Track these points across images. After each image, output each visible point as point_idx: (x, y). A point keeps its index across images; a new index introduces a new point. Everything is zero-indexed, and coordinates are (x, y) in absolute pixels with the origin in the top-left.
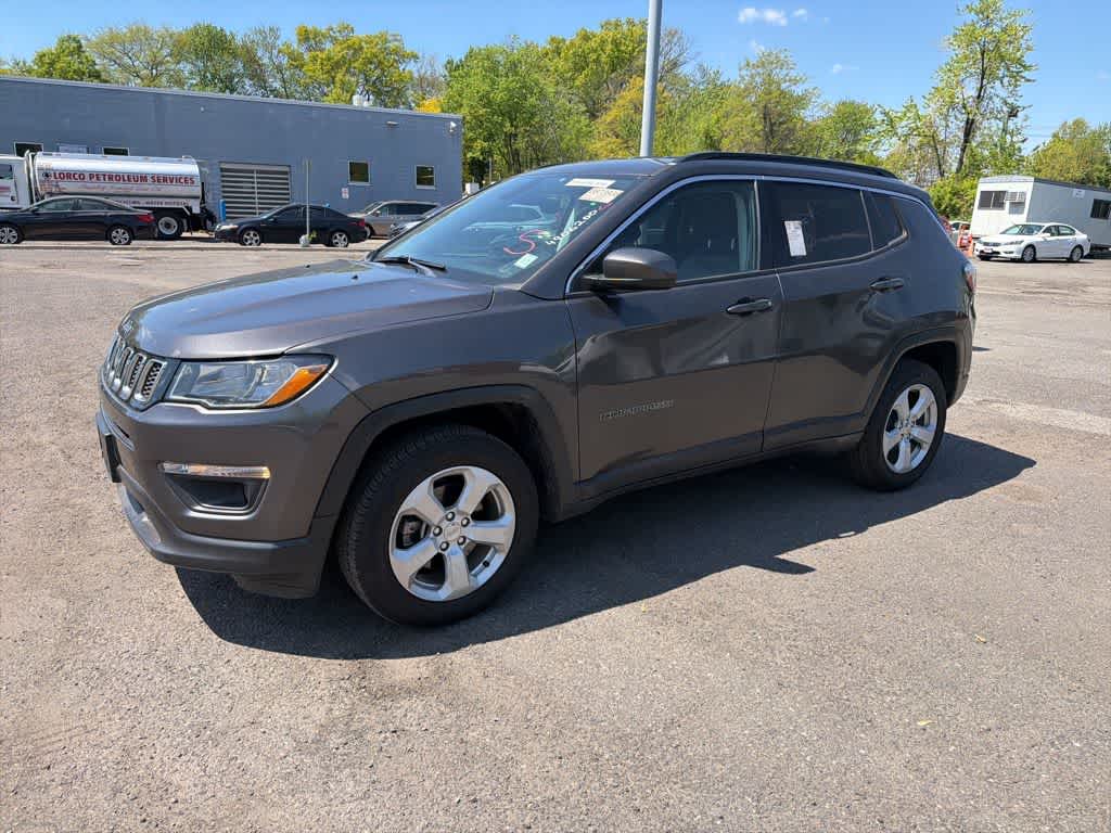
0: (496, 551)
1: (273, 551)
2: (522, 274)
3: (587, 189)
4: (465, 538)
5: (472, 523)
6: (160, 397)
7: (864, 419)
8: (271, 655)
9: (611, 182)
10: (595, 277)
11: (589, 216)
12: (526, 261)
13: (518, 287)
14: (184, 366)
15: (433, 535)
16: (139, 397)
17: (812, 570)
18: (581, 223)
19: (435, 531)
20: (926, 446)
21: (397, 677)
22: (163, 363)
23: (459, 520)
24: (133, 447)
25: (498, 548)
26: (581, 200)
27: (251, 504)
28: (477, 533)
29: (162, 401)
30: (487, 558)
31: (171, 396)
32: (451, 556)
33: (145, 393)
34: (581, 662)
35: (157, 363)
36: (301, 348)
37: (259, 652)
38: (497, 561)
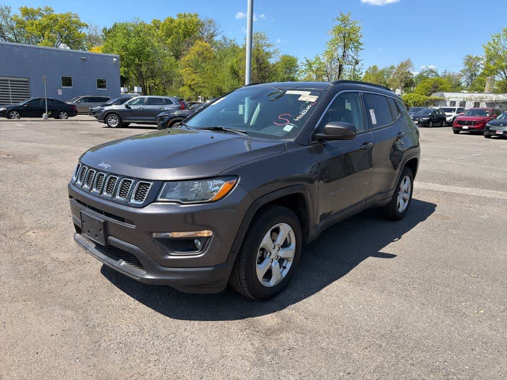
0: (288, 261)
1: (212, 271)
2: (288, 135)
3: (300, 95)
4: (278, 256)
5: (281, 249)
6: (152, 200)
7: (393, 191)
8: (203, 322)
9: (309, 93)
10: (321, 134)
11: (308, 108)
12: (288, 128)
13: (292, 140)
14: (165, 184)
15: (268, 256)
16: (133, 201)
17: (396, 256)
18: (307, 111)
19: (269, 254)
20: (407, 201)
21: (268, 324)
22: (151, 183)
23: (277, 248)
24: (134, 227)
25: (289, 259)
26: (300, 101)
27: (203, 249)
28: (282, 253)
29: (154, 202)
30: (284, 265)
31: (159, 199)
32: (275, 266)
33: (137, 198)
34: (341, 306)
35: (144, 183)
36: (224, 173)
37: (196, 322)
38: (289, 265)
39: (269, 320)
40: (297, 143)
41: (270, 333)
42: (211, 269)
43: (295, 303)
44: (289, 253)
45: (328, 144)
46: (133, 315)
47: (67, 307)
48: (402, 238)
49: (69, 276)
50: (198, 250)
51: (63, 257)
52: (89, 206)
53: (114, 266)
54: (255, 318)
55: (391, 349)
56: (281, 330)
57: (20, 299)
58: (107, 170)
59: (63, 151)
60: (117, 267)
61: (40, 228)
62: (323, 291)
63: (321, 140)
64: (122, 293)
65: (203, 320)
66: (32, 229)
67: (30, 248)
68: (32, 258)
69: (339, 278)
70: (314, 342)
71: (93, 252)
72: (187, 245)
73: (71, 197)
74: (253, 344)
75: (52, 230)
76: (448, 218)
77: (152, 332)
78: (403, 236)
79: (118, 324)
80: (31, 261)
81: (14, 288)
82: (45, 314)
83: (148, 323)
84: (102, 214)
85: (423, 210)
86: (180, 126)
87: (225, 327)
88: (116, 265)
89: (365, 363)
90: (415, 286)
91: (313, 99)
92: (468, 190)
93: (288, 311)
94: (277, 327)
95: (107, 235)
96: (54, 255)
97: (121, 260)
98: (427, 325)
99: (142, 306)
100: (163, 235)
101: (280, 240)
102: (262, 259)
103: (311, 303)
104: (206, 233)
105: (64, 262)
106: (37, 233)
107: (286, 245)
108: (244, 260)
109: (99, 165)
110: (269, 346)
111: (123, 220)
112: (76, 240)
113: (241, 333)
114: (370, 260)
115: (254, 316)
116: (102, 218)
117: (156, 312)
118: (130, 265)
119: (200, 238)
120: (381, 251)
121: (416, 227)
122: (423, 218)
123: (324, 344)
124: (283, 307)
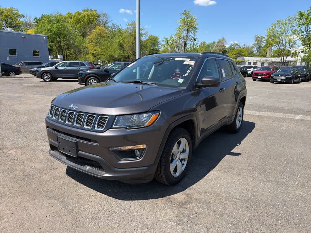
0: (185, 161)
2: (181, 85)
3: (184, 61)
4: (180, 158)
5: (181, 153)
6: (109, 127)
7: (234, 116)
8: (140, 201)
9: (189, 59)
10: (199, 84)
11: (191, 68)
12: (181, 81)
13: (185, 88)
14: (117, 117)
15: (175, 158)
16: (96, 128)
17: (241, 154)
18: (190, 70)
19: (175, 157)
20: (241, 121)
21: (179, 200)
22: (108, 117)
23: (179, 153)
24: (98, 144)
25: (186, 159)
26: (184, 64)
27: (141, 156)
28: (182, 156)
29: (111, 128)
30: (183, 163)
31: (113, 127)
32: (179, 164)
33: (99, 127)
34: (219, 186)
35: (103, 117)
36: (152, 109)
37: (136, 201)
38: (185, 163)
39: (179, 197)
40: (188, 90)
41: (182, 204)
42: (146, 168)
43: (191, 185)
44: (185, 156)
45: (203, 90)
46: (95, 200)
47: (50, 198)
48: (241, 143)
49: (46, 178)
50: (137, 157)
51: (38, 166)
52: (63, 132)
53: (82, 170)
54: (170, 196)
55: (253, 209)
56: (188, 202)
57: (17, 195)
58: (76, 110)
59: (19, 97)
60: (84, 170)
61: (16, 148)
62: (206, 177)
63: (200, 87)
64: (84, 186)
65: (140, 200)
66: (12, 149)
67: (15, 161)
68: (17, 167)
69: (212, 169)
70: (209, 208)
71: (65, 162)
72: (131, 154)
73: (48, 127)
74: (174, 212)
75: (26, 148)
76: (263, 131)
77: (110, 210)
78: (242, 142)
79: (87, 206)
80: (18, 170)
81: (12, 188)
82: (38, 203)
83: (106, 204)
84: (74, 137)
85: (249, 127)
86: (108, 80)
87: (154, 203)
88: (84, 169)
89: (241, 218)
90: (256, 171)
91: (193, 63)
92: (270, 114)
93: (188, 191)
94: (185, 201)
95: (78, 150)
96: (32, 165)
97: (86, 166)
98: (269, 193)
99: (99, 194)
100: (115, 149)
101: (181, 149)
102: (172, 161)
103: (201, 185)
104: (141, 146)
105: (40, 169)
106: (15, 151)
107: (184, 151)
108: (163, 161)
109: (70, 106)
110: (183, 212)
111: (89, 140)
112: (51, 155)
113: (165, 206)
114: (227, 157)
115: (169, 195)
116: (74, 140)
117: (110, 197)
118: (93, 169)
119: (139, 150)
120: (232, 152)
121: (247, 136)
122: (250, 132)
123: (215, 209)
124: (185, 188)
